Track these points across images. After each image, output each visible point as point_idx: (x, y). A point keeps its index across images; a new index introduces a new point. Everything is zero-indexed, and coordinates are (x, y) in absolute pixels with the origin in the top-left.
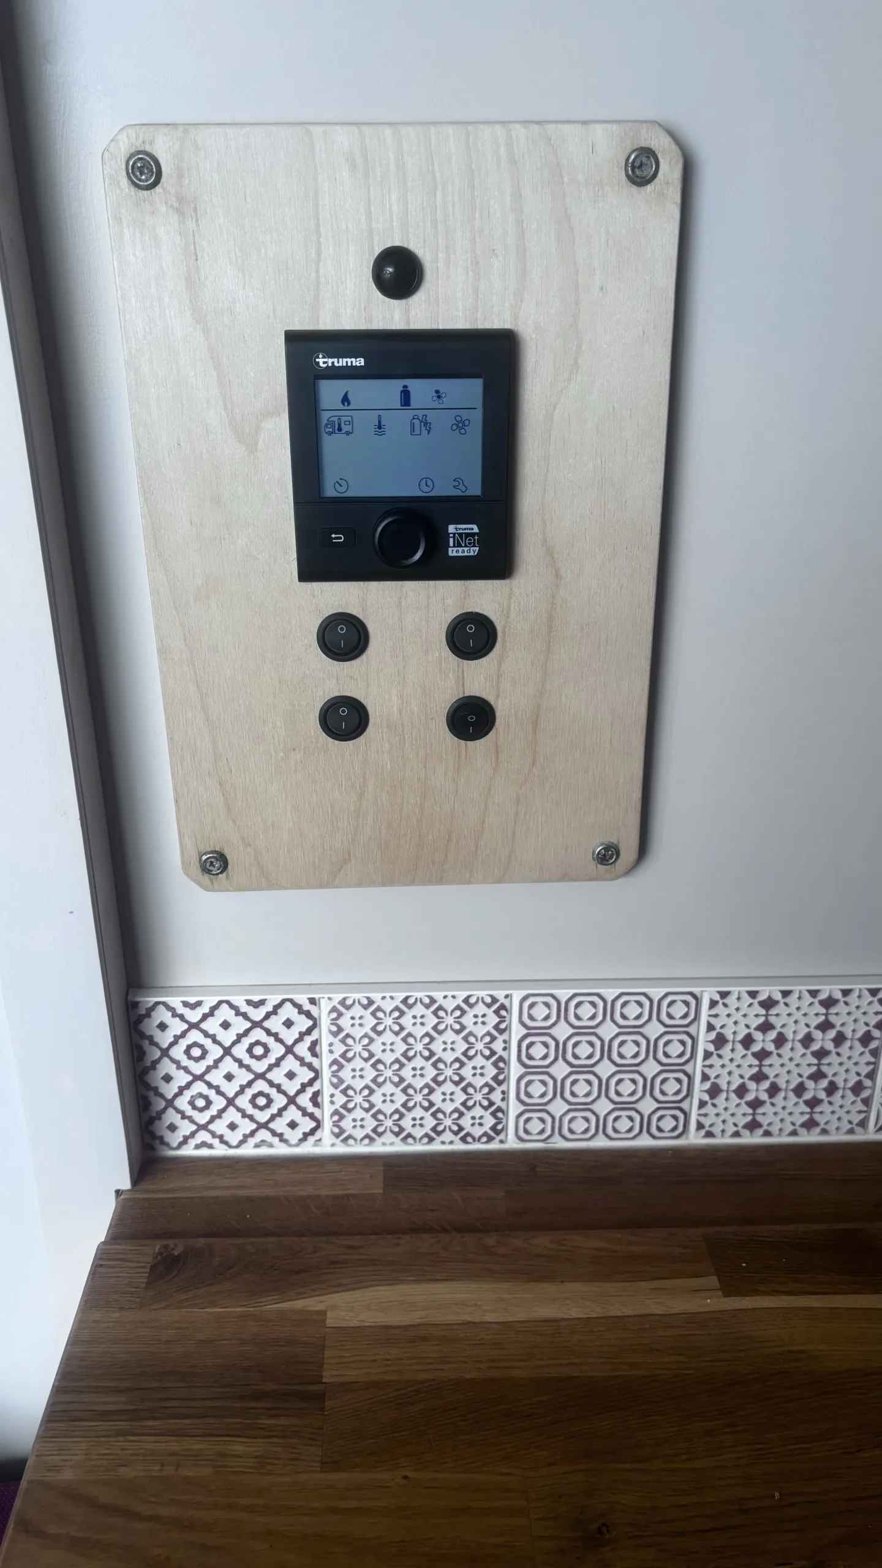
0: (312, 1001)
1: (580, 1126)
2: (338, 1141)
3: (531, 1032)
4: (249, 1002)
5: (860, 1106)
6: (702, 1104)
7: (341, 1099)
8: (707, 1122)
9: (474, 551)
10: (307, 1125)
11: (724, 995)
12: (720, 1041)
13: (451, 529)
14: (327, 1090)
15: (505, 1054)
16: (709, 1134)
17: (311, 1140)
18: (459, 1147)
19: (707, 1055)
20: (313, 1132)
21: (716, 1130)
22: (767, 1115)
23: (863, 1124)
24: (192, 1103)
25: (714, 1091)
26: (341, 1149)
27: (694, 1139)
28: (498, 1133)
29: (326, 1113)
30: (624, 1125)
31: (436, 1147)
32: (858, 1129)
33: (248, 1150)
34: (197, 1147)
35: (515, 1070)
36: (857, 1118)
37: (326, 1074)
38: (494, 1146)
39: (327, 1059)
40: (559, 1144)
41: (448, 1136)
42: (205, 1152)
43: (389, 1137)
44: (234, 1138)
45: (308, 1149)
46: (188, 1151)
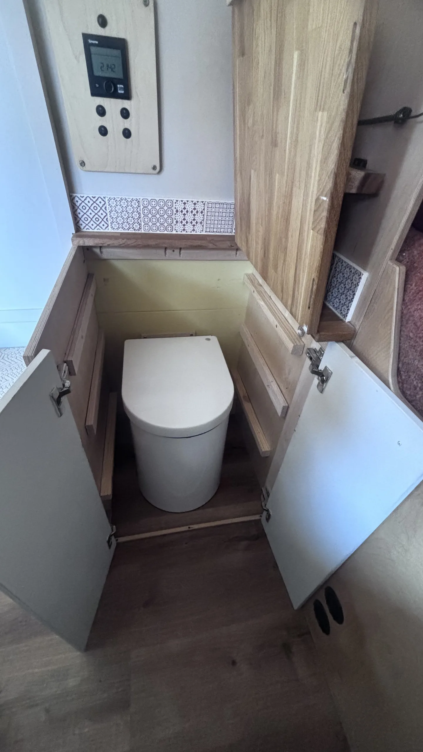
0: (104, 198)
1: (154, 228)
2: (112, 229)
3: (144, 207)
4: (93, 197)
5: (202, 227)
6: (175, 225)
7: (112, 220)
8: (176, 229)
9: (123, 92)
10: (106, 225)
11: (177, 201)
12: (177, 211)
13: (118, 86)
14: (109, 218)
15: (140, 212)
16: (177, 232)
17: (107, 229)
18: (134, 232)
19: (175, 214)
20: (107, 227)
21: (178, 230)
22: (186, 227)
23: (202, 230)
24: (84, 219)
25: (177, 222)
26: (113, 231)
27: (174, 232)
28: (140, 229)
29: (109, 223)
30: (162, 228)
31: (129, 231)
32: (202, 232)
33: (96, 230)
34: (87, 229)
35: (142, 216)
36: (201, 229)
37: (108, 214)
38: (140, 232)
39: (108, 211)
40: (151, 232)
41: (131, 229)
43: (121, 229)
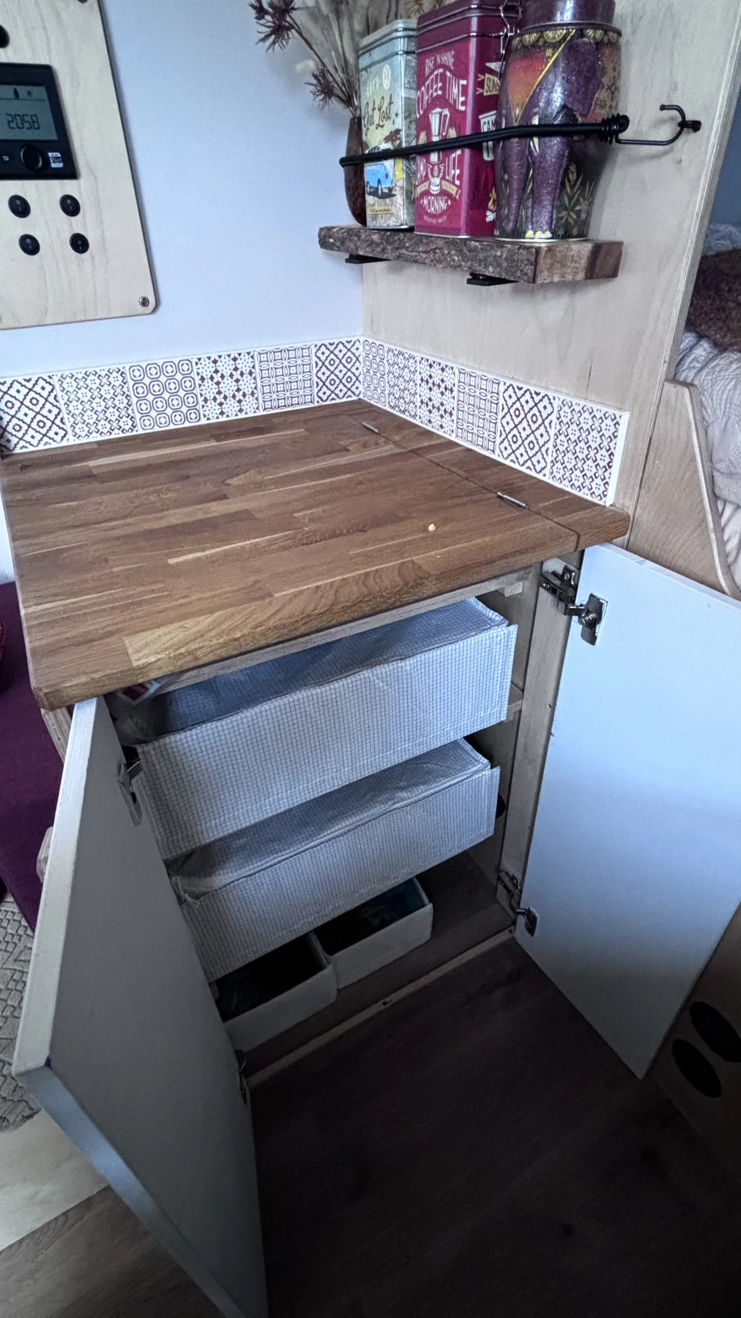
0: (50, 377)
1: (163, 421)
2: (75, 438)
3: (136, 382)
5: (255, 401)
6: (203, 406)
9: (61, 165)
10: (62, 433)
12: (202, 379)
13: (50, 154)
14: (66, 416)
15: (129, 393)
16: (208, 419)
17: (65, 439)
18: (122, 435)
19: (200, 386)
20: (65, 435)
21: (210, 417)
22: (226, 408)
23: (258, 408)
24: (14, 428)
25: (206, 400)
26: (78, 442)
27: (204, 421)
28: (134, 427)
29: (68, 426)
30: (178, 418)
31: (113, 436)
32: (256, 411)
33: (41, 447)
34: (21, 448)
35: (134, 400)
36: (255, 406)
37: (63, 409)
38: (134, 433)
39: (62, 402)
40: (157, 429)
42: (24, 450)
43: (94, 434)
44: (35, 442)
45: (64, 443)
46: (18, 450)
